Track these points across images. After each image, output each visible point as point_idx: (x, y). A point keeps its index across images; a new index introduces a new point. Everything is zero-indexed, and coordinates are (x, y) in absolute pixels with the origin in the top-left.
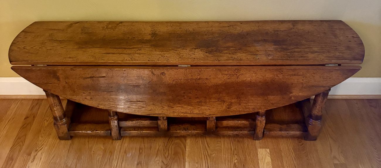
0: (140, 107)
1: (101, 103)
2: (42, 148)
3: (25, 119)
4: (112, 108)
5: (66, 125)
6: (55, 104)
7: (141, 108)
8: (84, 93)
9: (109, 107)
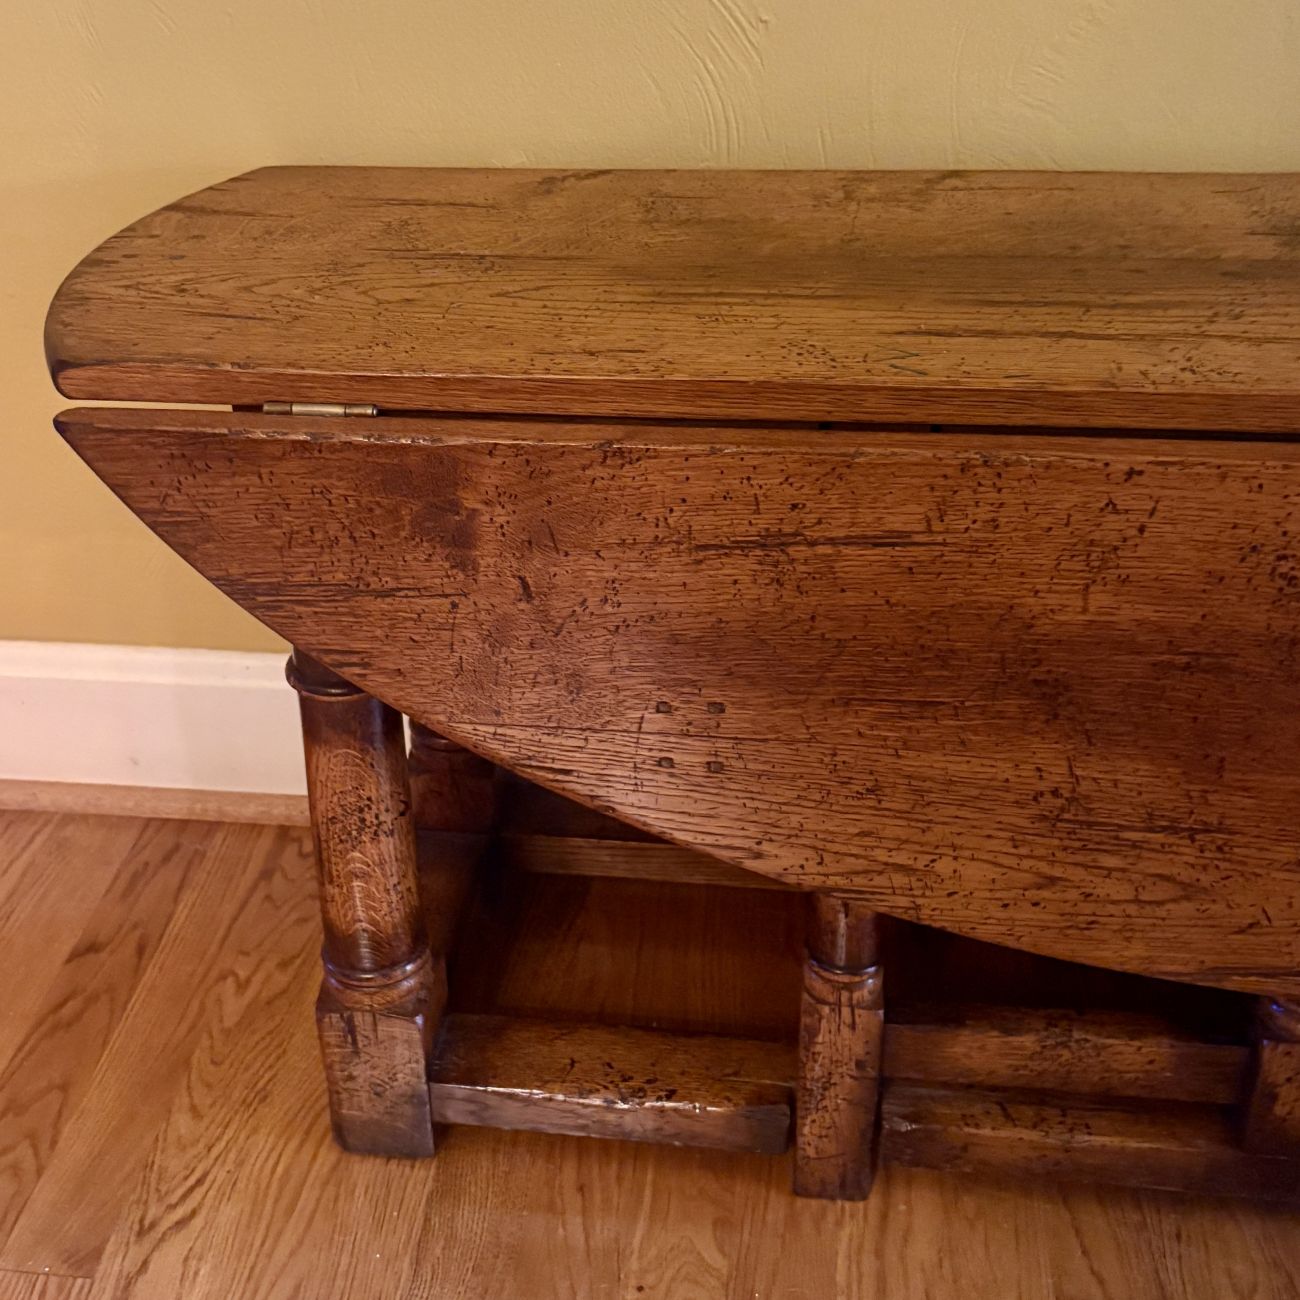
0: (1162, 891)
1: (795, 820)
2: (194, 1213)
3: (76, 955)
4: (879, 880)
5: (419, 1020)
6: (369, 817)
7: (1160, 903)
8: (663, 708)
9: (861, 864)
